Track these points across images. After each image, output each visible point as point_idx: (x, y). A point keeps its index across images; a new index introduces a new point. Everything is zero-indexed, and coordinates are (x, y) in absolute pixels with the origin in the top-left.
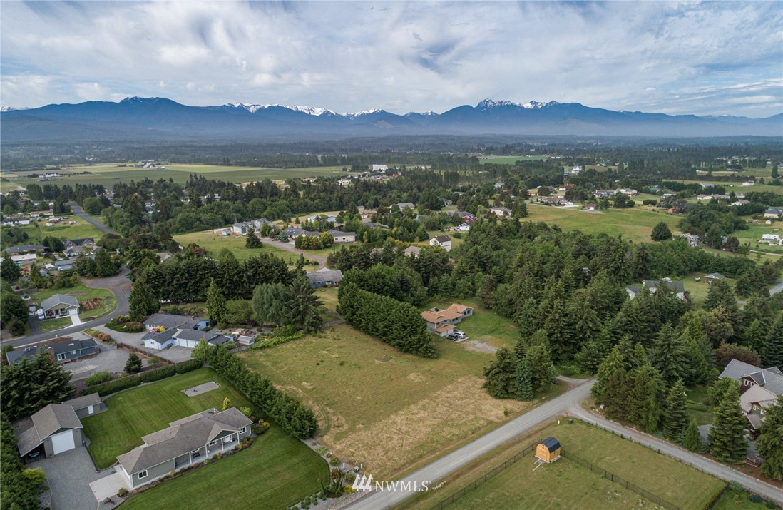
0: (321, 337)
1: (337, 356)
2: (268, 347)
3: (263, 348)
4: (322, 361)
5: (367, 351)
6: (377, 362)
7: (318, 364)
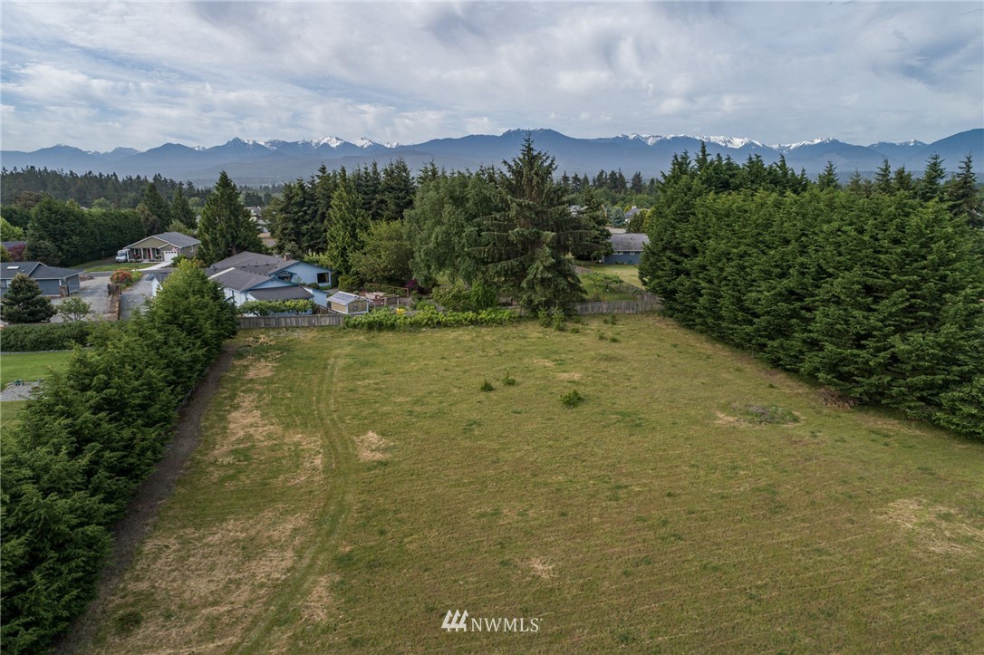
0: (561, 329)
1: (576, 376)
2: (392, 327)
3: (375, 326)
4: (511, 383)
5: (696, 382)
6: (724, 419)
7: (487, 388)
